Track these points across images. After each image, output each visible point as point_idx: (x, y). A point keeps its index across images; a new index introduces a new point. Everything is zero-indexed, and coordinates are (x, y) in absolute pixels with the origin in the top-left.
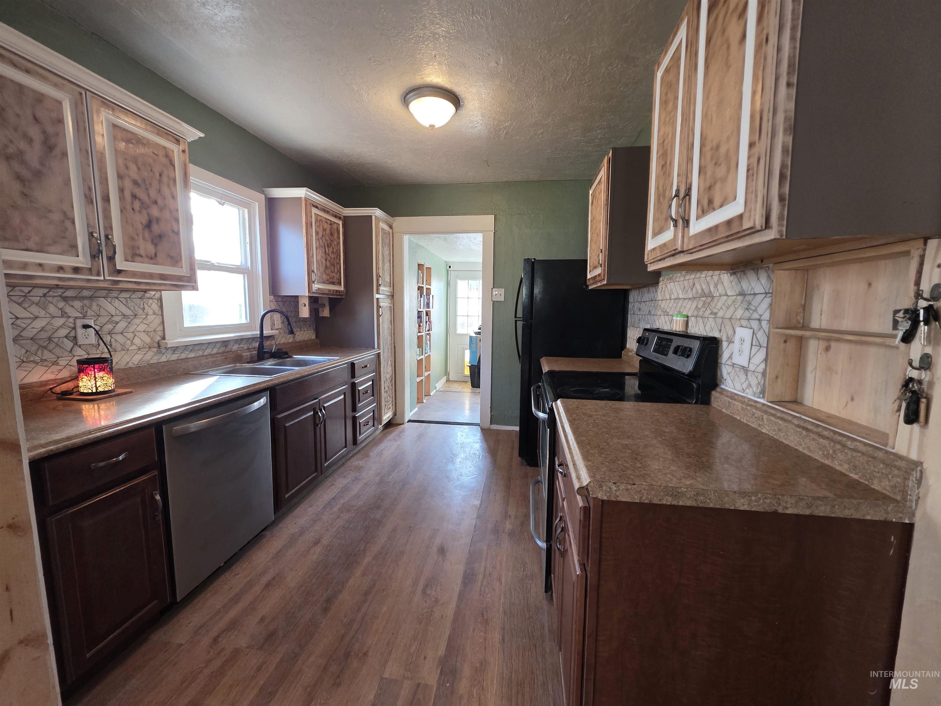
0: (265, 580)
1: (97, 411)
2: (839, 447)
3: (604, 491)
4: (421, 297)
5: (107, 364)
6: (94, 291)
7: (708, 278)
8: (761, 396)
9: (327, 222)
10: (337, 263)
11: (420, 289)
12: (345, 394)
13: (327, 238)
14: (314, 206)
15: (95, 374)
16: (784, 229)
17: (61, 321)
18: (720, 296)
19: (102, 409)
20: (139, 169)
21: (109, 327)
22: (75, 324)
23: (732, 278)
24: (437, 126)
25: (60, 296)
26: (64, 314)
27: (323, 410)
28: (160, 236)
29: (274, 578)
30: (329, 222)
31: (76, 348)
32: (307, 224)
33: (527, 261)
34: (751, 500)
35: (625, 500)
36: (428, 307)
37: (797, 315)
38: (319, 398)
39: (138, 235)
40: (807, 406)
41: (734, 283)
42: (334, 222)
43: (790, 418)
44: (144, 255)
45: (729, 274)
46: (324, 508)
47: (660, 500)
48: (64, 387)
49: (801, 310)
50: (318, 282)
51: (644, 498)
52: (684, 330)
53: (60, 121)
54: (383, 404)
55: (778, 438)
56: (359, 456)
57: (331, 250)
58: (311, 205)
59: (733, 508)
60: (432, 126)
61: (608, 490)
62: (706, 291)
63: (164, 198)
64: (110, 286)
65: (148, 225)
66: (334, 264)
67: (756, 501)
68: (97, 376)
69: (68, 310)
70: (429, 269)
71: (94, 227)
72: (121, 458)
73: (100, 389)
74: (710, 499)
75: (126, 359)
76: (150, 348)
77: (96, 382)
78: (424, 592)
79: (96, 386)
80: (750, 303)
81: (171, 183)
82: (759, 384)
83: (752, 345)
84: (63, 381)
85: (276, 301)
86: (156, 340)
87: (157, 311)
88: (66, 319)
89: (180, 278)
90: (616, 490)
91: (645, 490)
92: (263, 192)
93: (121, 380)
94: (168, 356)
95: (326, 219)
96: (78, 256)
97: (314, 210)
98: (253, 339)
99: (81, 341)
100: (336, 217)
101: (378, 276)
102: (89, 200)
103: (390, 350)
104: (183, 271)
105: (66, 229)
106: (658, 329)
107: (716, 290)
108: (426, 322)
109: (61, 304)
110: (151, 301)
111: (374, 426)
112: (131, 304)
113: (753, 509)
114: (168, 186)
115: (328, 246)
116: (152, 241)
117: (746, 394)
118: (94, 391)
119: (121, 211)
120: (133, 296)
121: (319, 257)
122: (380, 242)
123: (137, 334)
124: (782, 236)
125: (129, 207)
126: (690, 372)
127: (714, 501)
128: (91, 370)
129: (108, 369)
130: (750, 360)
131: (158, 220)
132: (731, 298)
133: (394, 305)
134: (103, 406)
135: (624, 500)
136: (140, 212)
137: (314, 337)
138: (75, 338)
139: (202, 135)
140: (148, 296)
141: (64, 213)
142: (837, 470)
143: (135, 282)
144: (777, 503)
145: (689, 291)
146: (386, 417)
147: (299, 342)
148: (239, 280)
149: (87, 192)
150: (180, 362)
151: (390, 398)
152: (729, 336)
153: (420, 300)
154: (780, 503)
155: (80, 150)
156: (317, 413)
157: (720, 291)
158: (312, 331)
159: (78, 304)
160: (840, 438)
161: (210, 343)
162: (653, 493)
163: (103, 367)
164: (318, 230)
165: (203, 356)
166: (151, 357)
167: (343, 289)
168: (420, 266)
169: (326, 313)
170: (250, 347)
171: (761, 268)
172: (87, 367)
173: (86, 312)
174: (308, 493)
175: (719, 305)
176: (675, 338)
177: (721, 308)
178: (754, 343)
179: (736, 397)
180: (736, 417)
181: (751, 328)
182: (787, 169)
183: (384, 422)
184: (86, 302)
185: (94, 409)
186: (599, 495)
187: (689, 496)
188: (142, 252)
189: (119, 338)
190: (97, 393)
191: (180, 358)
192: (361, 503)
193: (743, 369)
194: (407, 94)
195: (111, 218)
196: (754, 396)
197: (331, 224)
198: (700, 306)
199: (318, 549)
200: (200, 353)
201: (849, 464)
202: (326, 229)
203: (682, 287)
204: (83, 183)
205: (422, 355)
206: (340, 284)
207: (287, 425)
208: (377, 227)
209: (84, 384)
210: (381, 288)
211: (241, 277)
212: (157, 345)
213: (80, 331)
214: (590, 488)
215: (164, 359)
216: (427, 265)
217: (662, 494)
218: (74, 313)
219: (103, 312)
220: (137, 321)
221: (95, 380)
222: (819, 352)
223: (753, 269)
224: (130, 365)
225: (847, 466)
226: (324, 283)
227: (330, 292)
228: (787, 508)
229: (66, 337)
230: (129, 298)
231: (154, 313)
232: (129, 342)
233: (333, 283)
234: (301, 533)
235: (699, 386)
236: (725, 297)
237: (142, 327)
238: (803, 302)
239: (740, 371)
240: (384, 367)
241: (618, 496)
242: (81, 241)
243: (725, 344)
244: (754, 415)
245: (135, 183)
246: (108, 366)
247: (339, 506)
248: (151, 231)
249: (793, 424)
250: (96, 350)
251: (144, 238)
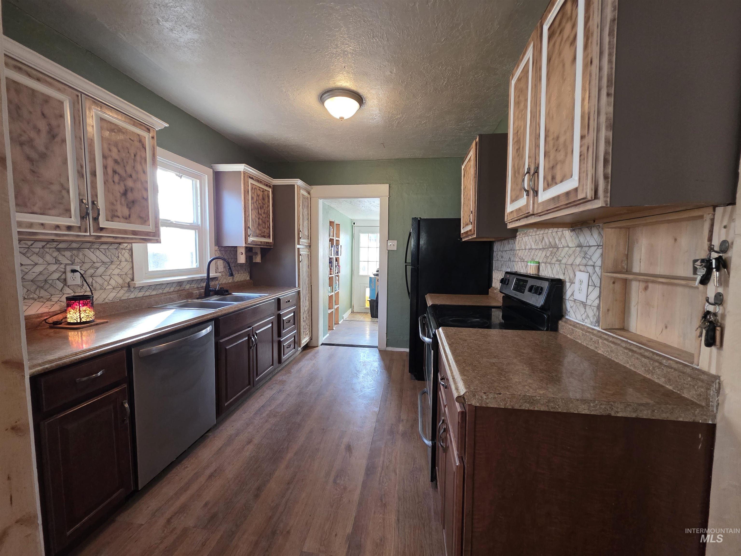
0: (208, 472)
1: (80, 337)
2: (657, 364)
3: (477, 399)
4: (332, 247)
5: (89, 300)
6: (81, 243)
7: (554, 234)
8: (597, 324)
9: (260, 190)
10: (268, 221)
11: (331, 240)
12: (272, 323)
13: (260, 202)
14: (250, 177)
15: (80, 308)
16: (609, 200)
17: (54, 267)
18: (563, 247)
19: (84, 336)
20: (119, 151)
21: (92, 271)
22: (65, 269)
23: (572, 234)
24: (346, 118)
25: (55, 248)
26: (57, 262)
27: (255, 336)
28: (133, 202)
29: (215, 471)
30: (262, 190)
31: (66, 288)
32: (245, 191)
33: (414, 219)
34: (590, 406)
35: (493, 407)
36: (338, 255)
37: (622, 262)
38: (253, 327)
39: (116, 201)
40: (632, 332)
41: (573, 238)
42: (266, 190)
43: (619, 342)
44: (121, 216)
45: (569, 231)
46: (256, 414)
47: (520, 406)
48: (55, 318)
49: (625, 258)
50: (253, 236)
51: (507, 405)
52: (536, 273)
53: (62, 116)
54: (302, 330)
55: (610, 358)
56: (283, 372)
57: (263, 211)
58: (248, 177)
59: (576, 412)
60: (342, 118)
61: (480, 398)
62: (553, 244)
63: (137, 172)
64: (94, 240)
65: (125, 194)
66: (265, 222)
67: (594, 407)
68: (81, 310)
69: (60, 258)
70: (338, 225)
71: (84, 195)
72: (99, 374)
73: (83, 320)
74: (558, 405)
75: (104, 296)
76: (122, 287)
77: (80, 314)
78: (335, 482)
79: (80, 317)
80: (586, 253)
81: (143, 161)
82: (595, 315)
83: (588, 285)
84: (55, 313)
85: (220, 251)
86: (127, 282)
87: (128, 259)
88: (59, 265)
89: (147, 234)
90: (486, 399)
91: (508, 398)
92: (211, 167)
93: (99, 312)
94: (136, 294)
95: (260, 187)
96: (71, 218)
97: (251, 181)
98: (202, 280)
99: (69, 282)
100: (267, 185)
101: (299, 231)
102: (80, 174)
103: (307, 288)
104: (149, 228)
105: (63, 197)
106: (517, 272)
107: (560, 243)
108: (336, 266)
109: (55, 254)
110: (124, 251)
111: (294, 348)
112: (108, 253)
113: (592, 413)
114: (141, 164)
115: (260, 208)
116: (127, 205)
117: (585, 323)
118: (79, 321)
119: (105, 183)
120: (110, 247)
121: (254, 217)
122: (301, 205)
123: (112, 276)
124: (607, 204)
125: (110, 180)
126: (542, 306)
127: (561, 407)
128: (76, 305)
129: (90, 304)
130: (587, 297)
131: (132, 189)
132: (572, 249)
133: (311, 253)
134: (85, 333)
135: (492, 406)
136: (119, 183)
137: (248, 278)
138: (65, 280)
139: (167, 125)
140: (122, 247)
141: (62, 185)
142: (656, 383)
143: (113, 237)
144: (610, 408)
145: (539, 243)
146: (304, 341)
147: (237, 282)
148: (191, 235)
149: (80, 169)
150: (145, 298)
151: (307, 326)
152: (571, 278)
153: (331, 249)
154: (613, 408)
155: (76, 137)
156: (251, 338)
157: (563, 244)
158: (247, 274)
159: (68, 254)
160: (657, 358)
161: (169, 284)
162: (514, 400)
163: (86, 302)
164: (253, 196)
165: (162, 293)
166: (123, 294)
167: (271, 241)
168: (331, 223)
169: (258, 259)
170: (199, 286)
171: (594, 226)
172: (74, 303)
173: (74, 260)
174: (242, 402)
175: (563, 255)
176: (530, 280)
177: (564, 256)
178: (590, 284)
179: (578, 325)
180: (578, 341)
181: (588, 272)
182: (609, 155)
183: (303, 345)
184: (75, 252)
185: (78, 336)
186: (473, 402)
187: (542, 403)
188: (119, 214)
189: (99, 280)
190: (81, 323)
191: (144, 295)
192: (284, 410)
193: (582, 303)
194: (323, 95)
195: (96, 188)
196: (591, 325)
197: (263, 191)
198: (548, 255)
199: (251, 447)
200: (161, 291)
201: (665, 378)
202: (259, 195)
203: (534, 240)
204: (77, 162)
205: (333, 292)
206: (269, 237)
207: (227, 348)
208: (298, 194)
209: (71, 316)
210: (301, 240)
211: (193, 232)
212: (127, 286)
213: (69, 275)
214: (465, 397)
215: (132, 296)
216: (336, 222)
217: (521, 401)
218: (65, 261)
219: (87, 260)
220: (113, 267)
221: (80, 312)
222: (640, 291)
223: (588, 227)
224: (106, 301)
225: (663, 380)
226: (257, 236)
227: (262, 243)
228: (618, 412)
229: (58, 279)
230: (108, 249)
231: (126, 261)
232: (106, 283)
233: (264, 237)
234: (237, 435)
235: (549, 316)
236: (567, 248)
237: (117, 271)
238: (626, 253)
239: (580, 305)
240: (303, 301)
241: (488, 403)
242: (74, 206)
243: (568, 284)
244: (591, 339)
245: (116, 161)
246: (90, 301)
247: (267, 412)
248: (126, 198)
249: (622, 346)
250: (81, 289)
251: (121, 204)
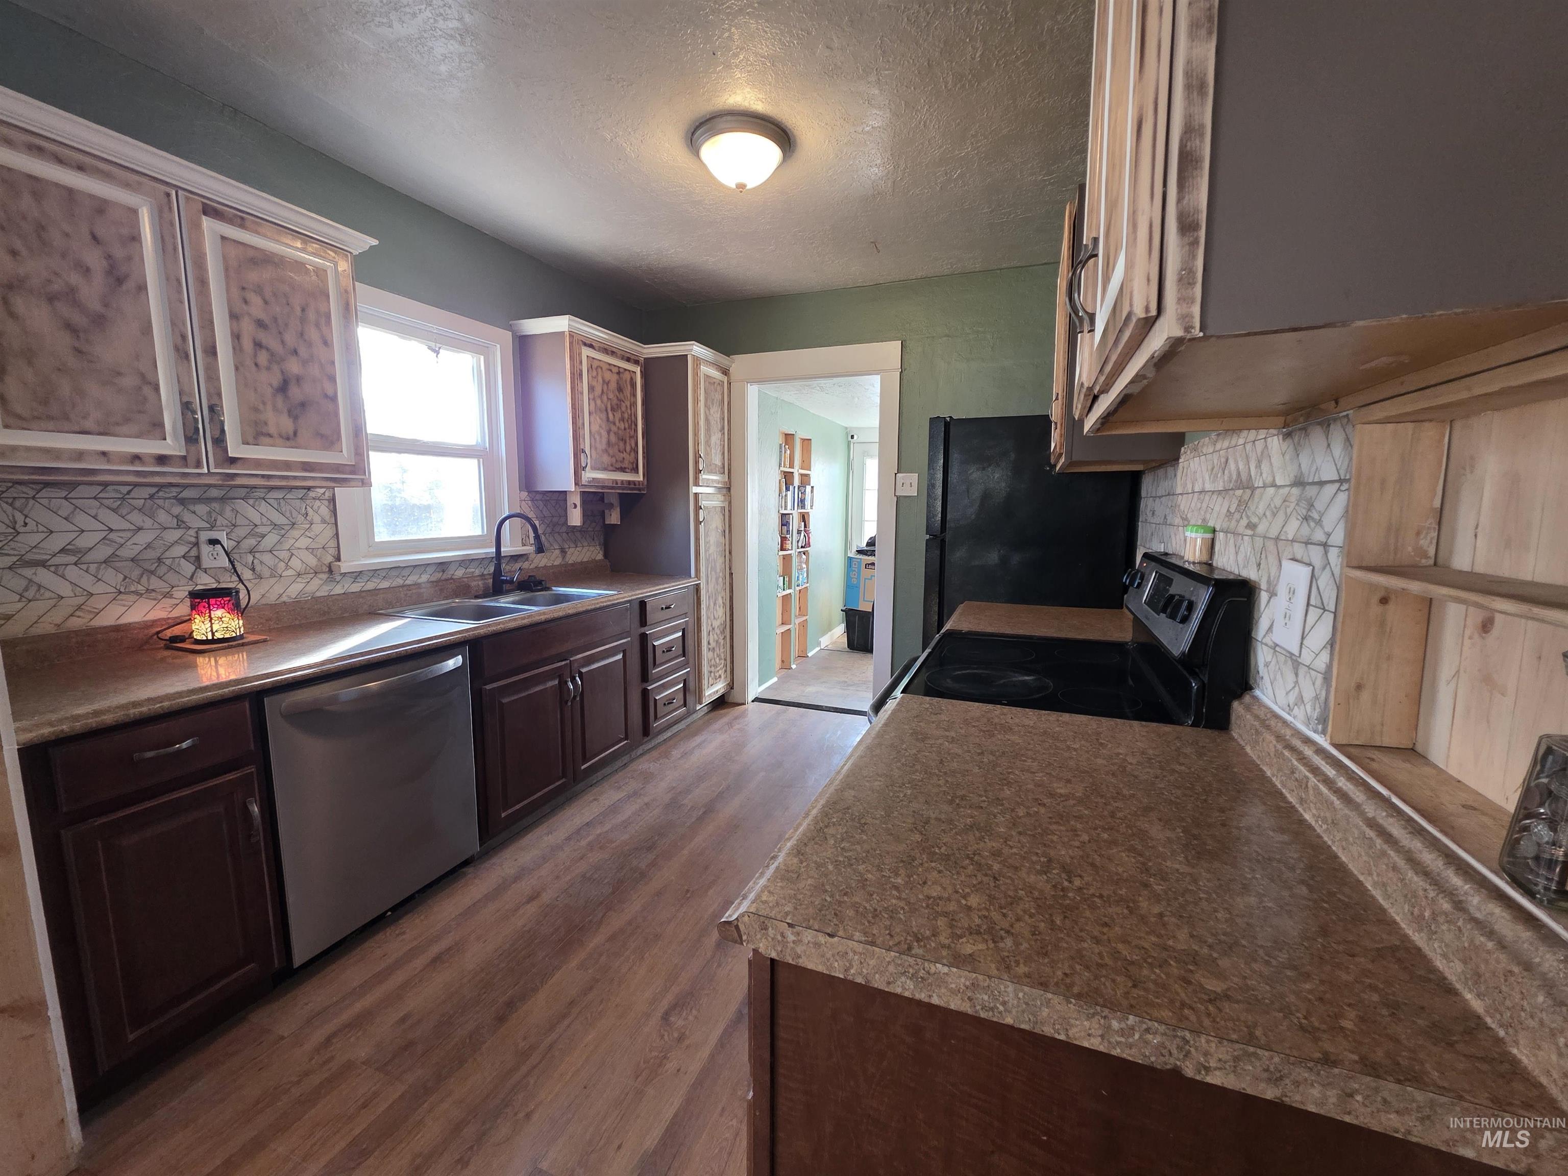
0: (435, 950)
1: (214, 668)
2: (1446, 906)
3: (770, 939)
4: (787, 489)
5: (228, 598)
6: (228, 489)
7: (1249, 447)
8: (1320, 727)
9: (611, 370)
10: (631, 437)
11: (788, 478)
12: (624, 652)
13: (611, 396)
14: (585, 344)
15: (210, 613)
16: (1196, 310)
17: (175, 535)
18: (1264, 487)
19: (221, 666)
20: (266, 302)
21: (252, 542)
22: (197, 537)
23: (1285, 446)
24: (750, 186)
25: (175, 498)
26: (181, 523)
27: (578, 679)
28: (303, 405)
29: (450, 949)
30: (615, 370)
31: (200, 573)
32: (572, 374)
33: (933, 421)
34: (1109, 1027)
35: (814, 968)
36: (803, 507)
37: (1418, 534)
38: (571, 659)
39: (264, 403)
40: (1435, 767)
41: (1287, 457)
42: (625, 370)
43: (1358, 796)
44: (275, 435)
45: (1281, 437)
46: (569, 839)
47: (889, 983)
48: (177, 631)
49: (1432, 522)
50: (594, 468)
51: (852, 971)
52: (1205, 558)
53: (135, 238)
54: (705, 669)
55: (1330, 843)
56: (655, 754)
57: (618, 415)
58: (581, 342)
59: (1062, 1037)
60: (741, 186)
61: (780, 938)
62: (1244, 477)
63: (310, 345)
64: (220, 482)
65: (283, 388)
66: (624, 438)
67: (1122, 1032)
68: (213, 616)
69: (187, 517)
70: (806, 442)
71: (192, 394)
72: (184, 745)
73: (218, 635)
74: (1004, 1003)
75: (278, 589)
76: (316, 573)
77: (212, 624)
78: (666, 1017)
79: (212, 630)
80: (1312, 505)
81: (323, 321)
82: (1317, 698)
83: (1308, 604)
84: (179, 621)
85: (532, 500)
86: (327, 562)
87: (327, 518)
88: (185, 530)
89: (337, 468)
90: (794, 942)
91: (855, 953)
92: (510, 328)
93: (267, 620)
94: (346, 586)
95: (610, 364)
96: (165, 439)
97: (586, 352)
98: (481, 561)
99: (206, 562)
100: (628, 360)
101: (697, 456)
102: (181, 353)
103: (721, 580)
104: (344, 455)
105: (145, 399)
106: (1166, 554)
107: (1259, 474)
108: (799, 532)
109: (177, 510)
110: (318, 503)
111: (685, 705)
112: (285, 508)
113: (1114, 1053)
114: (317, 325)
115: (613, 409)
116: (289, 411)
117: (1294, 717)
118: (210, 637)
119: (237, 369)
120: (288, 496)
121: (595, 428)
122: (702, 398)
123: (295, 552)
124: (1188, 329)
125: (249, 362)
126: (1183, 653)
127: (1014, 1011)
128: (204, 607)
129: (231, 605)
130: (1303, 638)
131: (299, 379)
132: (1281, 491)
133: (730, 503)
134: (222, 661)
135: (810, 966)
136: (268, 368)
137: (600, 556)
138: (198, 558)
139: (375, 242)
140: (314, 496)
141: (143, 376)
143: (263, 476)
144: (1180, 1048)
145: (1219, 475)
146: (713, 690)
147: (572, 565)
149: (179, 341)
150: (364, 594)
151: (720, 659)
152: (1272, 578)
153: (786, 495)
154: (1189, 1052)
155: (168, 279)
156: (566, 682)
157: (1264, 475)
158: (598, 548)
159: (202, 509)
160: (1456, 881)
161: (416, 567)
162: (872, 962)
163: (222, 602)
164: (594, 383)
165: (403, 586)
166: (318, 587)
167: (641, 479)
168: (789, 438)
169: (614, 518)
170: (485, 573)
171: (1335, 420)
172: (199, 603)
173: (215, 520)
174: (553, 810)
175: (1260, 511)
176: (1177, 578)
177: (1264, 514)
178: (1312, 602)
179: (1273, 723)
180: (1264, 768)
181: (1309, 564)
182: (1202, 135)
183: (707, 700)
184: (216, 505)
185: (211, 665)
186: (761, 945)
187: (953, 986)
188: (272, 430)
189: (267, 558)
190: (214, 641)
191: (364, 589)
192: (626, 837)
193: (1291, 658)
194: (693, 134)
195: (218, 379)
196: (1307, 725)
197: (619, 373)
198: (1232, 510)
199: (532, 909)
200: (400, 582)
201: (1465, 962)
202: (609, 382)
203: (1210, 468)
204: (173, 330)
205: (790, 588)
206: (635, 470)
207: (505, 701)
208: (696, 374)
209: (197, 627)
210: (704, 476)
211: (474, 462)
212: (327, 569)
213: (206, 549)
214: (742, 927)
215: (338, 590)
216: (801, 434)
217: (891, 968)
218: (195, 522)
219: (240, 521)
220: (295, 533)
221: (211, 621)
222: (1468, 632)
223: (1319, 424)
224: (284, 598)
226: (605, 469)
227: (617, 484)
228: (1207, 1069)
229: (184, 557)
230: (283, 498)
231: (324, 521)
232: (282, 565)
233: (623, 470)
234: (517, 878)
235: (1202, 688)
236: (1271, 491)
237: (304, 542)
238: (1437, 503)
239: (1285, 662)
240: (708, 608)
241: (799, 957)
242: (170, 418)
243: (1264, 596)
244: (1293, 773)
245: (260, 324)
246: (229, 601)
247: (590, 838)
248: (286, 397)
249: (1362, 814)
250: (231, 577)
251: (275, 409)
